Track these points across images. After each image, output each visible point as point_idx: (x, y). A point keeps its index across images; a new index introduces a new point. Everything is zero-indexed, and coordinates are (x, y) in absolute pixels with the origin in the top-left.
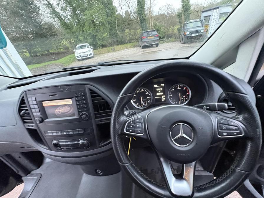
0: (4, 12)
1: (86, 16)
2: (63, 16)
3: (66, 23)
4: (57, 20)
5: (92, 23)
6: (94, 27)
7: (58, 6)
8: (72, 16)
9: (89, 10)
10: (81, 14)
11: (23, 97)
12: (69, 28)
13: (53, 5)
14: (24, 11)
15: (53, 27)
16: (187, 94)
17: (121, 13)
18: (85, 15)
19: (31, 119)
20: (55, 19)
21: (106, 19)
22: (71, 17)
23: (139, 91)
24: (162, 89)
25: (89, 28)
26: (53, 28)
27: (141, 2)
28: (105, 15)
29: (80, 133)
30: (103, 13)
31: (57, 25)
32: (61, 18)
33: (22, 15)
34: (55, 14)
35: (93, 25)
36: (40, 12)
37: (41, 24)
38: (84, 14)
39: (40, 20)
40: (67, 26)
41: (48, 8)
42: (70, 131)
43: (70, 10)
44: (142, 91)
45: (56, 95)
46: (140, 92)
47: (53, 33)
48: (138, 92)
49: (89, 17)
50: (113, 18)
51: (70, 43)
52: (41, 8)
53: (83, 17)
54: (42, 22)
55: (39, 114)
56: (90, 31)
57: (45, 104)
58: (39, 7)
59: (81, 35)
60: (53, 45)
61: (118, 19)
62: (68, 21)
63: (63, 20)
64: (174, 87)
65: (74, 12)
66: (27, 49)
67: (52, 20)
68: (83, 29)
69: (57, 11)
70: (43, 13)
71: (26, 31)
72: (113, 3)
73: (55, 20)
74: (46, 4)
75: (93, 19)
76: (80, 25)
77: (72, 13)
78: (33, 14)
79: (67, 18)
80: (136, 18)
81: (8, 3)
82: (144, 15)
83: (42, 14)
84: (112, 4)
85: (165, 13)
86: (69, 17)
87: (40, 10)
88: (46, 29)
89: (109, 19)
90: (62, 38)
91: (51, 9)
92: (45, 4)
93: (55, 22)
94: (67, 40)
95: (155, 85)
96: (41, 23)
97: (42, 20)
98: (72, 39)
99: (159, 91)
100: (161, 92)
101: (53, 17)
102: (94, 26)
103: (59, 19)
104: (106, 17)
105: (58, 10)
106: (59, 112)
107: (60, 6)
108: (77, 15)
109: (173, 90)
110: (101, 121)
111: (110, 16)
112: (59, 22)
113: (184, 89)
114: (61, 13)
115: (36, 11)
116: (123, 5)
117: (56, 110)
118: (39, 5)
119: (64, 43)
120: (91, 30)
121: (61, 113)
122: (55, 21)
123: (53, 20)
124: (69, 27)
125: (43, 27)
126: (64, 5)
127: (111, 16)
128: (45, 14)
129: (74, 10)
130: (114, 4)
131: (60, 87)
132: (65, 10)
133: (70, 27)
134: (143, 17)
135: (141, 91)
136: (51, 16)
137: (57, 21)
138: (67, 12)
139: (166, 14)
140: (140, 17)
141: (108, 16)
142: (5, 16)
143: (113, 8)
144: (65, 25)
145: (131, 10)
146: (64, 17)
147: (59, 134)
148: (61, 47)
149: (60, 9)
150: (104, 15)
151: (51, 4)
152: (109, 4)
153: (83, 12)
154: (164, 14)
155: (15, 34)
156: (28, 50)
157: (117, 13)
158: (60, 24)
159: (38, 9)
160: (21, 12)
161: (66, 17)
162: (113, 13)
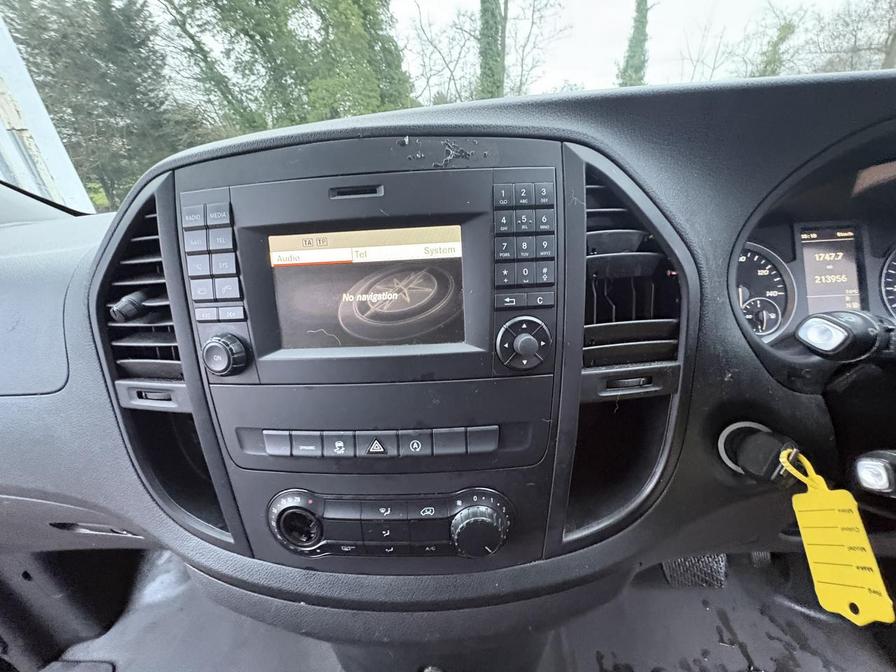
0: (47, 62)
2: (237, 89)
3: (245, 110)
4: (217, 98)
7: (229, 57)
8: (267, 90)
9: (324, 78)
10: (296, 87)
11: (150, 206)
13: (212, 54)
14: (112, 63)
15: (201, 119)
18: (309, 92)
19: (170, 353)
22: (263, 93)
26: (201, 124)
27: (494, 68)
28: (374, 97)
29: (471, 449)
30: (371, 91)
31: (214, 115)
32: (230, 93)
33: (104, 75)
34: (212, 79)
36: (166, 71)
37: (163, 107)
38: (309, 88)
39: (161, 94)
41: (192, 61)
42: (411, 438)
43: (263, 71)
45: (373, 190)
47: (199, 139)
49: (324, 99)
52: (169, 60)
53: (305, 97)
54: (167, 103)
55: (236, 312)
57: (284, 251)
58: (163, 57)
62: (253, 106)
63: (237, 100)
65: (276, 80)
66: (102, 181)
67: (201, 97)
69: (220, 71)
70: (174, 75)
71: (107, 125)
72: (402, 64)
73: (212, 98)
74: (190, 50)
75: (335, 105)
77: (268, 82)
78: (140, 75)
79: (249, 96)
81: (65, 36)
83: (170, 77)
84: (399, 66)
86: (258, 94)
87: (166, 67)
88: (177, 123)
91: (202, 64)
92: (186, 50)
93: (209, 105)
96: (162, 103)
97: (168, 95)
101: (206, 90)
103: (226, 98)
104: (379, 103)
105: (226, 68)
106: (363, 307)
107: (233, 57)
108: (284, 87)
110: (611, 382)
112: (224, 106)
114: (234, 81)
115: (153, 67)
116: (433, 73)
117: (346, 297)
118: (168, 49)
121: (377, 316)
122: (210, 101)
123: (206, 98)
124: (255, 122)
125: (166, 116)
126: (246, 58)
127: (394, 102)
128: (179, 77)
129: (276, 73)
130: (404, 67)
131: (407, 139)
132: (247, 72)
136: (200, 84)
137: (217, 103)
138: (253, 78)
142: (47, 73)
143: (402, 78)
144: (240, 117)
145: (458, 88)
146: (241, 92)
147: (339, 449)
149: (232, 69)
150: (371, 94)
151: (206, 49)
152: (389, 65)
153: (305, 81)
155: (70, 132)
156: (105, 185)
157: (412, 95)
158: (224, 112)
159: (159, 62)
160: (103, 65)
161: (247, 92)
162: (399, 93)
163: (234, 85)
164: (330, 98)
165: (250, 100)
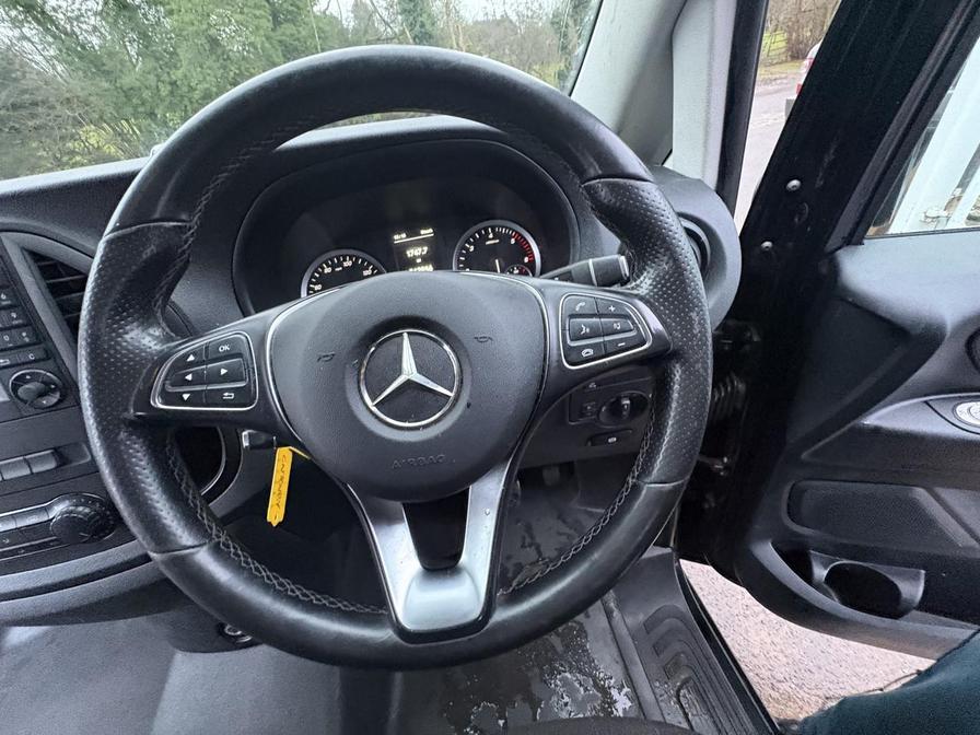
1: (175, 17)
2: (61, 16)
3: (83, 47)
4: (34, 32)
5: (212, 50)
6: (225, 67)
8: (108, 14)
10: (150, 8)
12: (104, 72)
15: (22, 66)
16: (526, 260)
17: (333, 10)
18: (170, 13)
20: (25, 30)
21: (272, 34)
22: (103, 19)
23: (333, 266)
24: (426, 249)
25: (199, 69)
26: (24, 73)
28: (263, 17)
29: (36, 470)
31: (39, 58)
32: (53, 22)
35: (218, 57)
38: (168, 7)
40: (91, 62)
44: (345, 264)
46: (338, 269)
47: (27, 96)
48: (328, 270)
49: (192, 24)
50: (301, 29)
51: (119, 139)
53: (167, 23)
56: (206, 86)
59: (168, 100)
60: (37, 149)
61: (323, 32)
62: (95, 41)
63: (66, 34)
64: (474, 238)
67: (10, 34)
68: (174, 78)
75: (213, 32)
76: (157, 59)
79: (85, 27)
80: (397, 30)
82: (425, 16)
85: (510, 13)
89: (283, 34)
90: (74, 118)
93: (25, 43)
94: (105, 125)
95: (396, 237)
98: (127, 120)
99: (415, 257)
100: (426, 260)
101: (13, 20)
102: (222, 61)
103: (47, 30)
104: (270, 25)
108: (131, 10)
109: (472, 248)
111: (286, 21)
112: (50, 44)
113: (513, 241)
119: (93, 141)
120: (208, 78)
122: (24, 38)
123: (17, 33)
124: (104, 65)
127: (293, 21)
133: (105, 68)
134: (423, 26)
135: (340, 264)
137: (36, 40)
139: (514, 18)
140: (412, 26)
141: (276, 22)
144: (81, 58)
146: (69, 20)
148: (78, 158)
150: (258, 13)
154: (505, 18)
157: (315, 9)
158: (52, 53)
161: (77, 18)
162: (298, 8)
163: (54, 10)
164: (200, 22)
165: (86, 31)
